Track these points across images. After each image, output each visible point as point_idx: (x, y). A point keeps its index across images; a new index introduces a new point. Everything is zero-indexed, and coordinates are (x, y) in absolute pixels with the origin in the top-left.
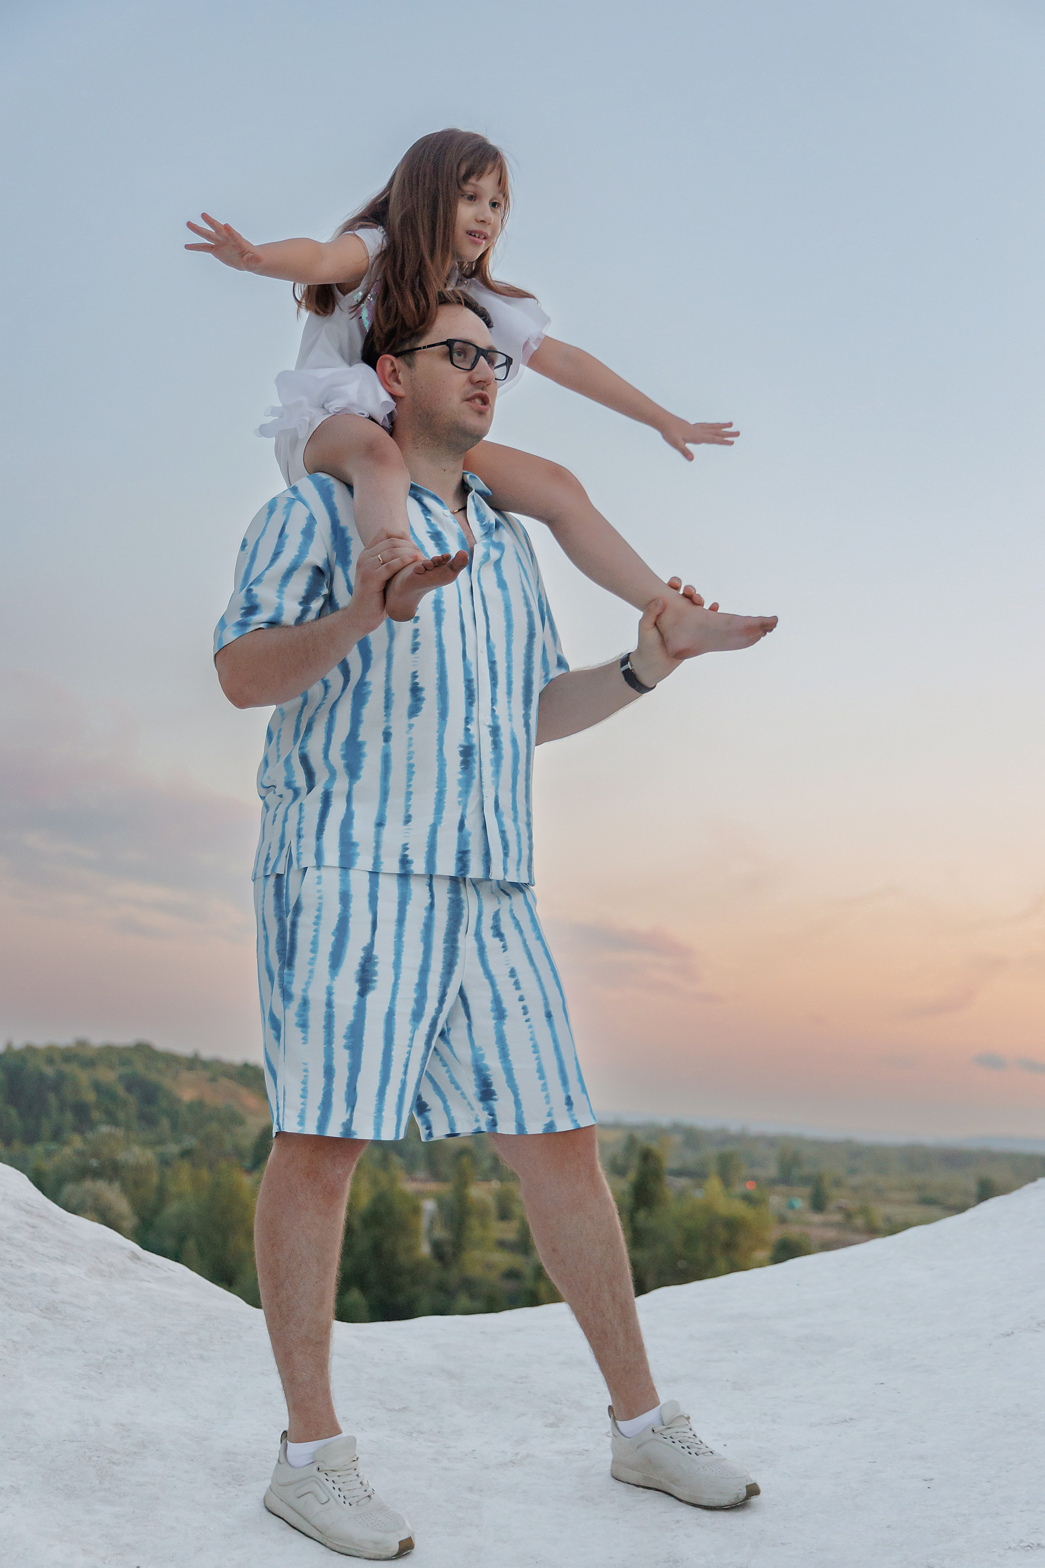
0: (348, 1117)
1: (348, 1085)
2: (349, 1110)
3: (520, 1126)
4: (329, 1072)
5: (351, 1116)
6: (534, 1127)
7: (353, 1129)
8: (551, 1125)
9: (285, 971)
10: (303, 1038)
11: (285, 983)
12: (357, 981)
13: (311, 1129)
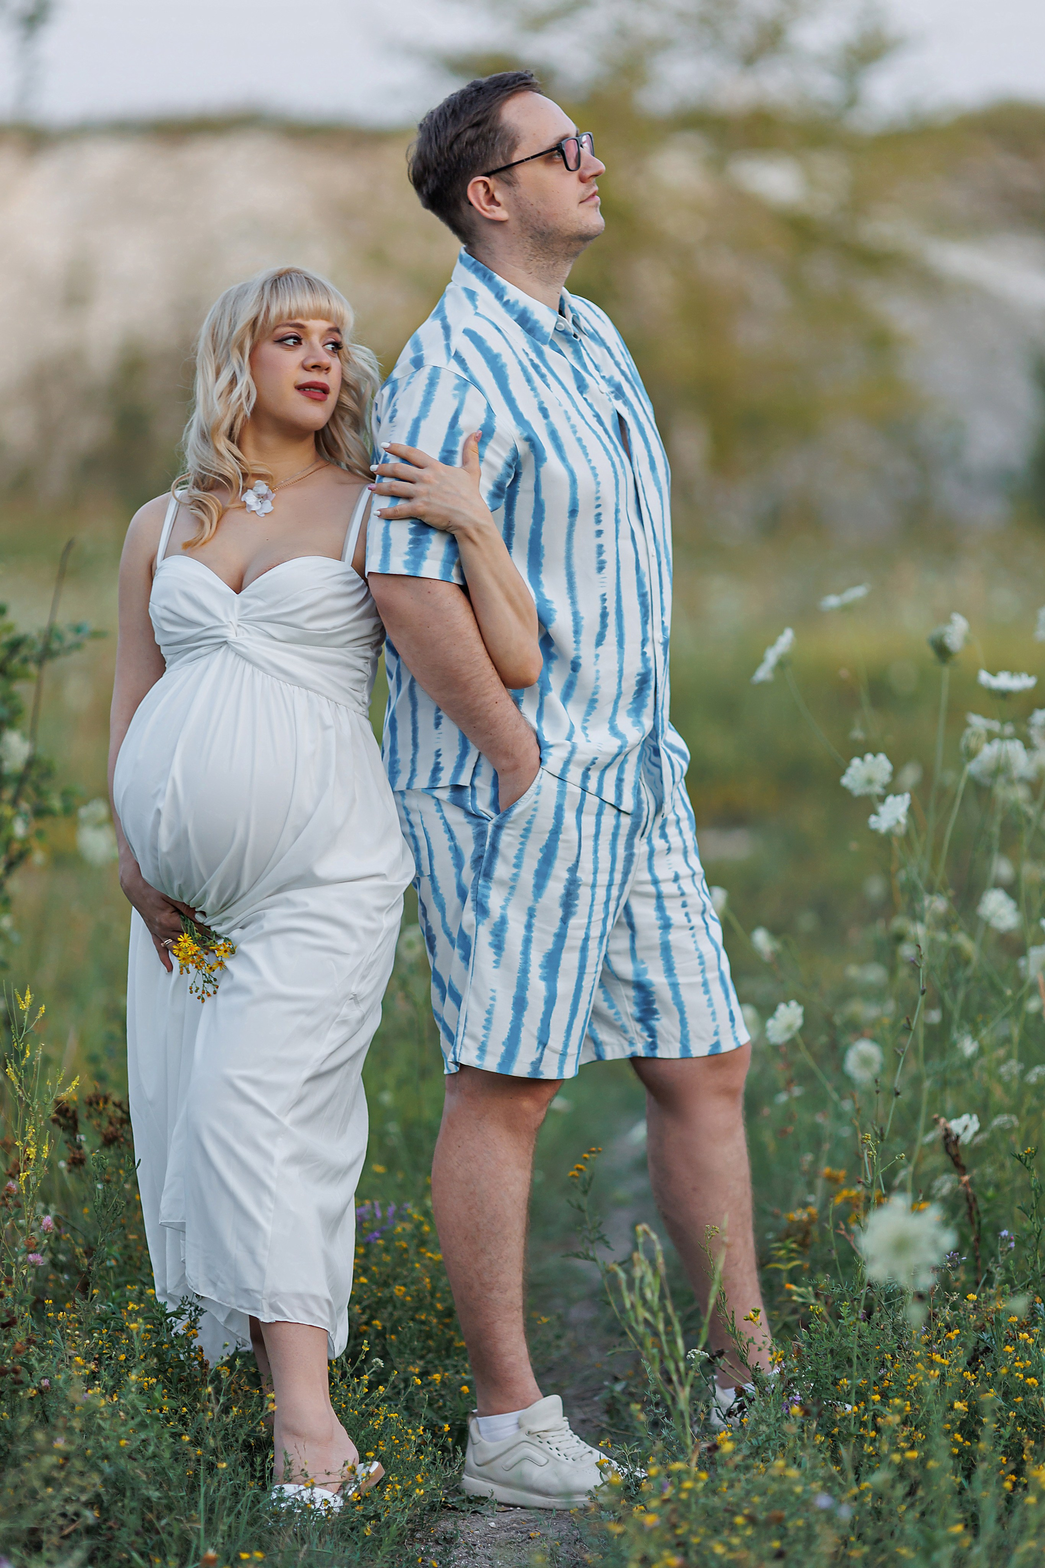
0: (538, 1055)
1: (542, 1021)
2: (541, 1047)
3: (685, 1048)
4: (520, 1004)
5: (542, 1054)
6: (700, 1049)
7: (541, 1069)
8: (717, 1045)
9: (481, 882)
10: (494, 962)
11: (479, 896)
12: (561, 906)
13: (491, 1064)
